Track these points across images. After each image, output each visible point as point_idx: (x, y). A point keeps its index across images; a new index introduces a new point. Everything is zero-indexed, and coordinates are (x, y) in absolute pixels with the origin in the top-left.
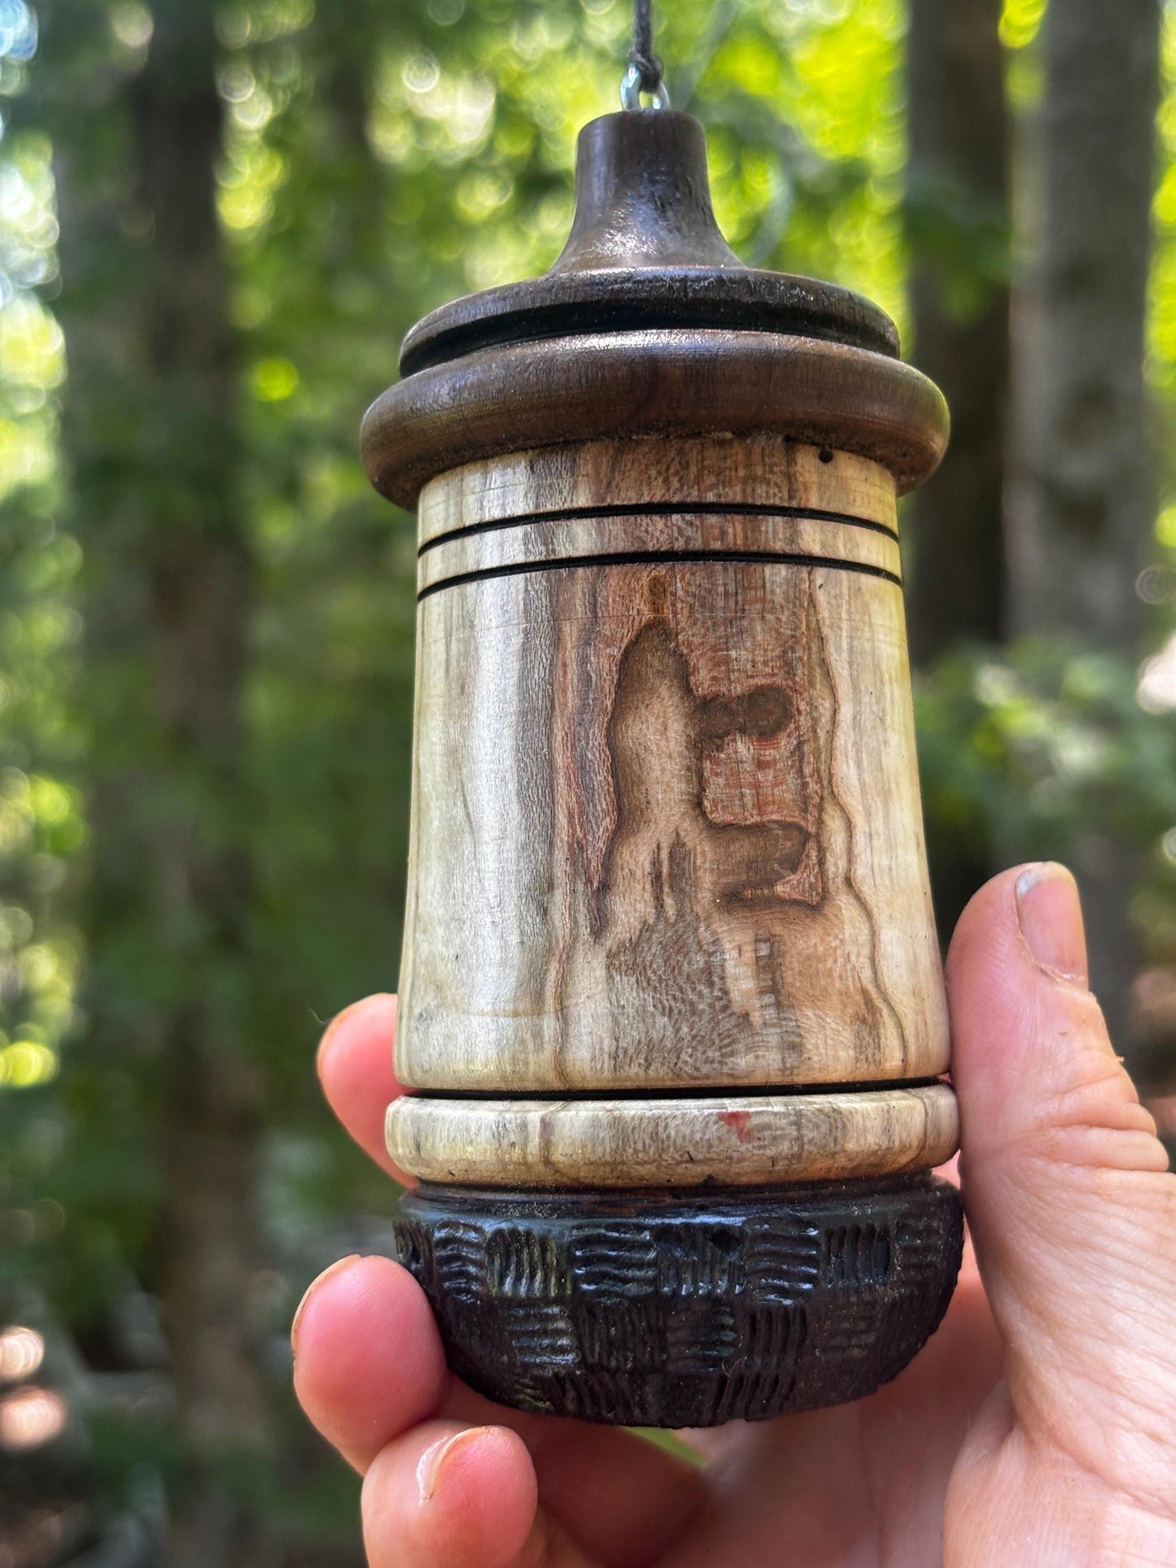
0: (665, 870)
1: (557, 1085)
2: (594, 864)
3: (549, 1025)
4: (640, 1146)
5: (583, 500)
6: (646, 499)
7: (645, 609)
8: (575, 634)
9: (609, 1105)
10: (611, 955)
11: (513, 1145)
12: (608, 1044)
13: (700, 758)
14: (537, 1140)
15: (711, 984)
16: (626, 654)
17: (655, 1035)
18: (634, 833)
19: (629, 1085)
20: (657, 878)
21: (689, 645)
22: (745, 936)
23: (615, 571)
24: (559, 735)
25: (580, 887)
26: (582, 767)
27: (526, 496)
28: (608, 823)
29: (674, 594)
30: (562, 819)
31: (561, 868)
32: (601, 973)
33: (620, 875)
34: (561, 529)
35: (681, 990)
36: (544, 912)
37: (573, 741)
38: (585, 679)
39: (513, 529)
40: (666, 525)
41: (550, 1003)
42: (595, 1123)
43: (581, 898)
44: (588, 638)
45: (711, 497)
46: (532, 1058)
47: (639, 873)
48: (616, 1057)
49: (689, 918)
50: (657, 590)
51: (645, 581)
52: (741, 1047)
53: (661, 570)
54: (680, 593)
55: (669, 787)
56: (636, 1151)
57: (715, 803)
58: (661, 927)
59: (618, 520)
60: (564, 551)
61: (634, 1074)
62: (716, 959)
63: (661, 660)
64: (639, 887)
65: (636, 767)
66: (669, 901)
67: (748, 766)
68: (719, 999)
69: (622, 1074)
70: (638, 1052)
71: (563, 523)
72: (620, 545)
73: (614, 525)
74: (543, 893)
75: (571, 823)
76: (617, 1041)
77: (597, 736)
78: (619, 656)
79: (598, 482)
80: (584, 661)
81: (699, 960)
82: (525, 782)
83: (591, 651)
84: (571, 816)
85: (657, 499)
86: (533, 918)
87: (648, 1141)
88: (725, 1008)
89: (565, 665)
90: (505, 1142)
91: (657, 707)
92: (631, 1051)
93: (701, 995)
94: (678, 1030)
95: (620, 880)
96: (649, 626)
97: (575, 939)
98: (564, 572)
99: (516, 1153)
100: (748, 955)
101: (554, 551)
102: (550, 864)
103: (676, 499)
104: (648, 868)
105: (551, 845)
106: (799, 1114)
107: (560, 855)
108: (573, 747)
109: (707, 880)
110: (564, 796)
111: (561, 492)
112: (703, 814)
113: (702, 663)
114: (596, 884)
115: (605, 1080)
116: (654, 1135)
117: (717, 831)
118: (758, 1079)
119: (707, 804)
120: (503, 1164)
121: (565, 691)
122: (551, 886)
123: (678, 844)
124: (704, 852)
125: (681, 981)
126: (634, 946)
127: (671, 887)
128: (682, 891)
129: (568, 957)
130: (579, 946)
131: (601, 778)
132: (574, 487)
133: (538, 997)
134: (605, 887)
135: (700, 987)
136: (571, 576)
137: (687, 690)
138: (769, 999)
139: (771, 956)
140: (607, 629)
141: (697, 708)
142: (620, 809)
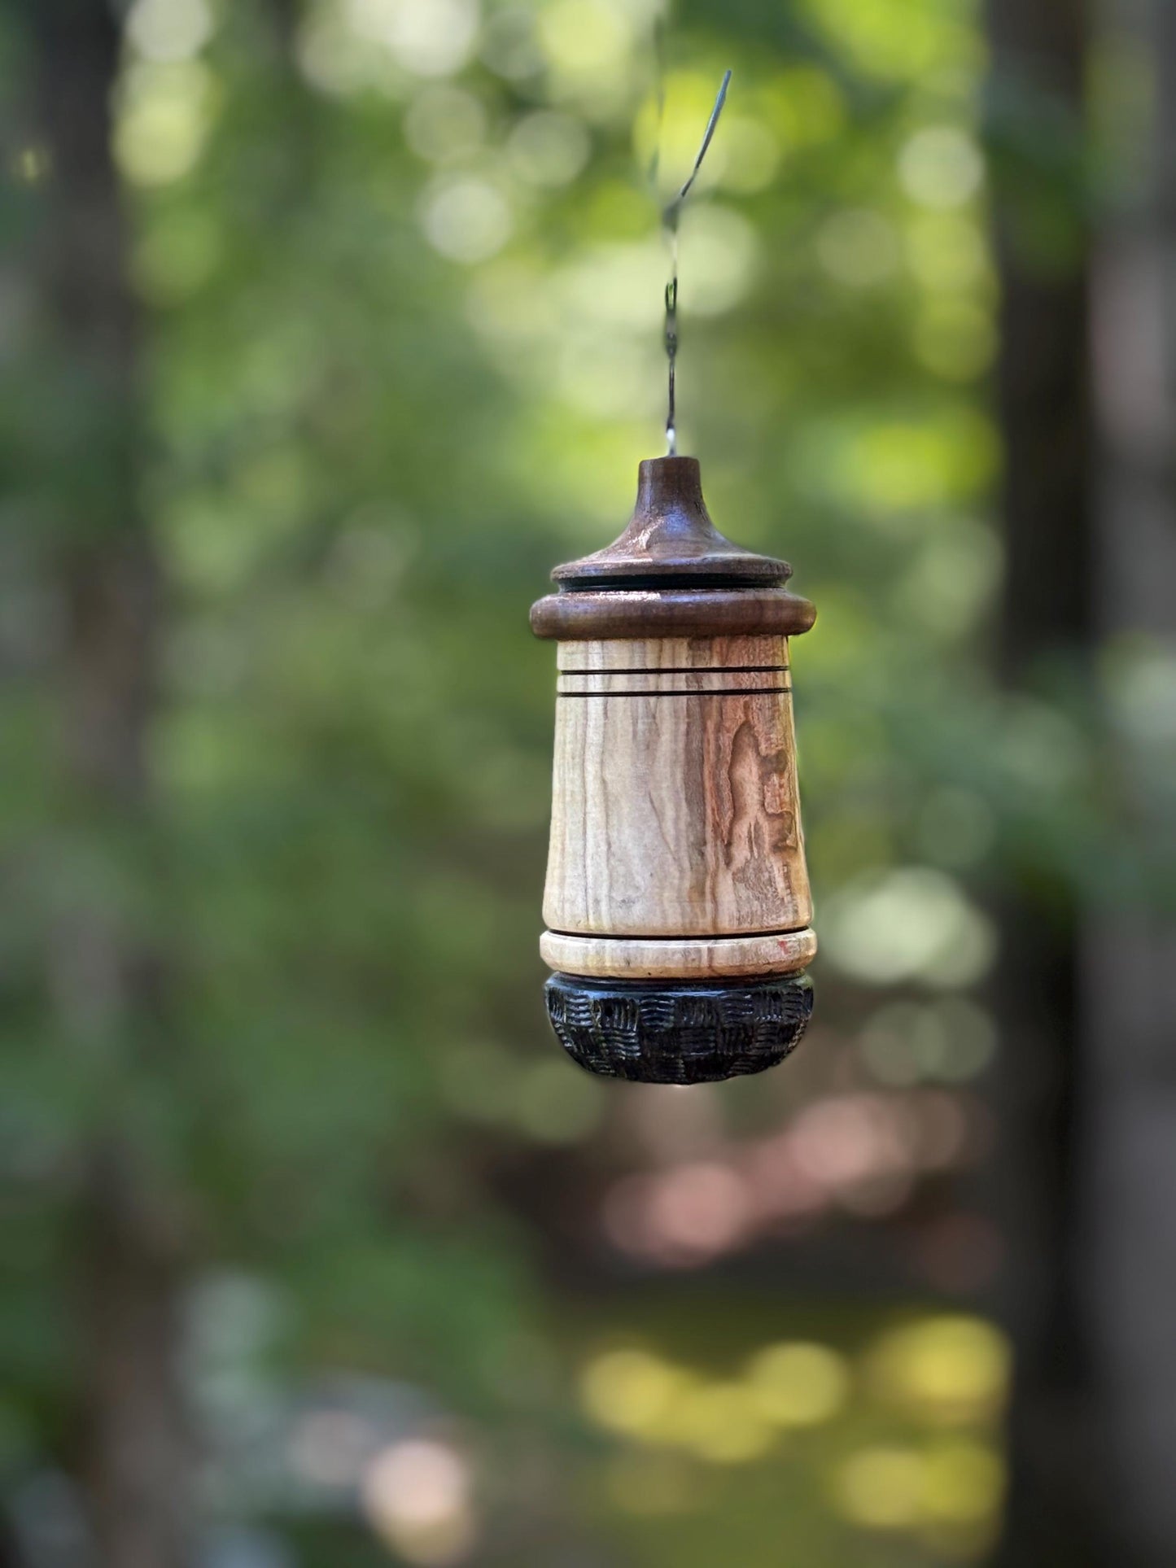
0: (753, 836)
1: (711, 932)
2: (724, 832)
3: (709, 906)
4: (750, 958)
5: (715, 664)
6: (741, 665)
7: (742, 716)
8: (713, 726)
9: (736, 940)
10: (734, 874)
11: (693, 960)
12: (736, 914)
13: (763, 784)
14: (706, 957)
15: (771, 886)
16: (736, 736)
17: (754, 909)
18: (741, 819)
19: (743, 932)
20: (750, 838)
21: (758, 731)
22: (780, 864)
23: (730, 698)
24: (706, 773)
25: (719, 843)
26: (717, 788)
27: (687, 659)
28: (730, 814)
29: (752, 709)
30: (709, 812)
31: (709, 835)
32: (730, 882)
33: (735, 838)
34: (705, 676)
35: (762, 889)
36: (702, 854)
37: (715, 776)
38: (719, 749)
39: (681, 674)
40: (749, 677)
41: (708, 896)
42: (733, 949)
43: (719, 848)
44: (719, 729)
45: (763, 665)
46: (701, 921)
47: (743, 836)
48: (739, 919)
49: (762, 856)
50: (747, 707)
51: (742, 702)
52: (782, 913)
53: (747, 698)
54: (754, 708)
55: (753, 798)
56: (749, 960)
57: (768, 804)
58: (752, 860)
59: (731, 674)
60: (707, 688)
61: (746, 927)
62: (772, 875)
63: (749, 738)
64: (743, 843)
65: (740, 788)
66: (755, 849)
67: (777, 787)
68: (775, 892)
69: (741, 927)
70: (748, 917)
71: (707, 674)
72: (731, 686)
73: (729, 676)
74: (701, 846)
75: (713, 814)
76: (739, 912)
77: (724, 773)
78: (732, 737)
79: (722, 655)
80: (717, 739)
81: (766, 875)
82: (689, 794)
83: (720, 735)
84: (713, 810)
85: (745, 665)
86: (696, 857)
87: (754, 955)
88: (777, 896)
89: (708, 741)
90: (689, 959)
91: (747, 760)
92: (745, 916)
93: (768, 890)
94: (762, 907)
95: (735, 840)
96: (743, 724)
97: (717, 866)
98: (707, 697)
99: (695, 964)
100: (781, 872)
101: (702, 687)
102: (704, 832)
103: (752, 665)
104: (746, 834)
105: (704, 823)
106: (799, 940)
107: (709, 829)
108: (714, 779)
109: (767, 838)
110: (710, 802)
111: (705, 659)
112: (765, 810)
113: (763, 740)
114: (726, 842)
115: (733, 930)
116: (756, 954)
117: (769, 816)
118: (786, 927)
119: (766, 804)
120: (687, 969)
121: (709, 753)
122: (705, 843)
123: (757, 823)
124: (766, 826)
125: (761, 885)
126: (743, 870)
127: (756, 843)
128: (759, 844)
129: (715, 875)
130: (720, 871)
131: (726, 793)
132: (711, 657)
133: (702, 893)
134: (729, 844)
135: (768, 887)
136: (711, 699)
137: (758, 753)
138: (789, 891)
139: (787, 872)
140: (727, 724)
141: (762, 761)
142: (734, 807)
